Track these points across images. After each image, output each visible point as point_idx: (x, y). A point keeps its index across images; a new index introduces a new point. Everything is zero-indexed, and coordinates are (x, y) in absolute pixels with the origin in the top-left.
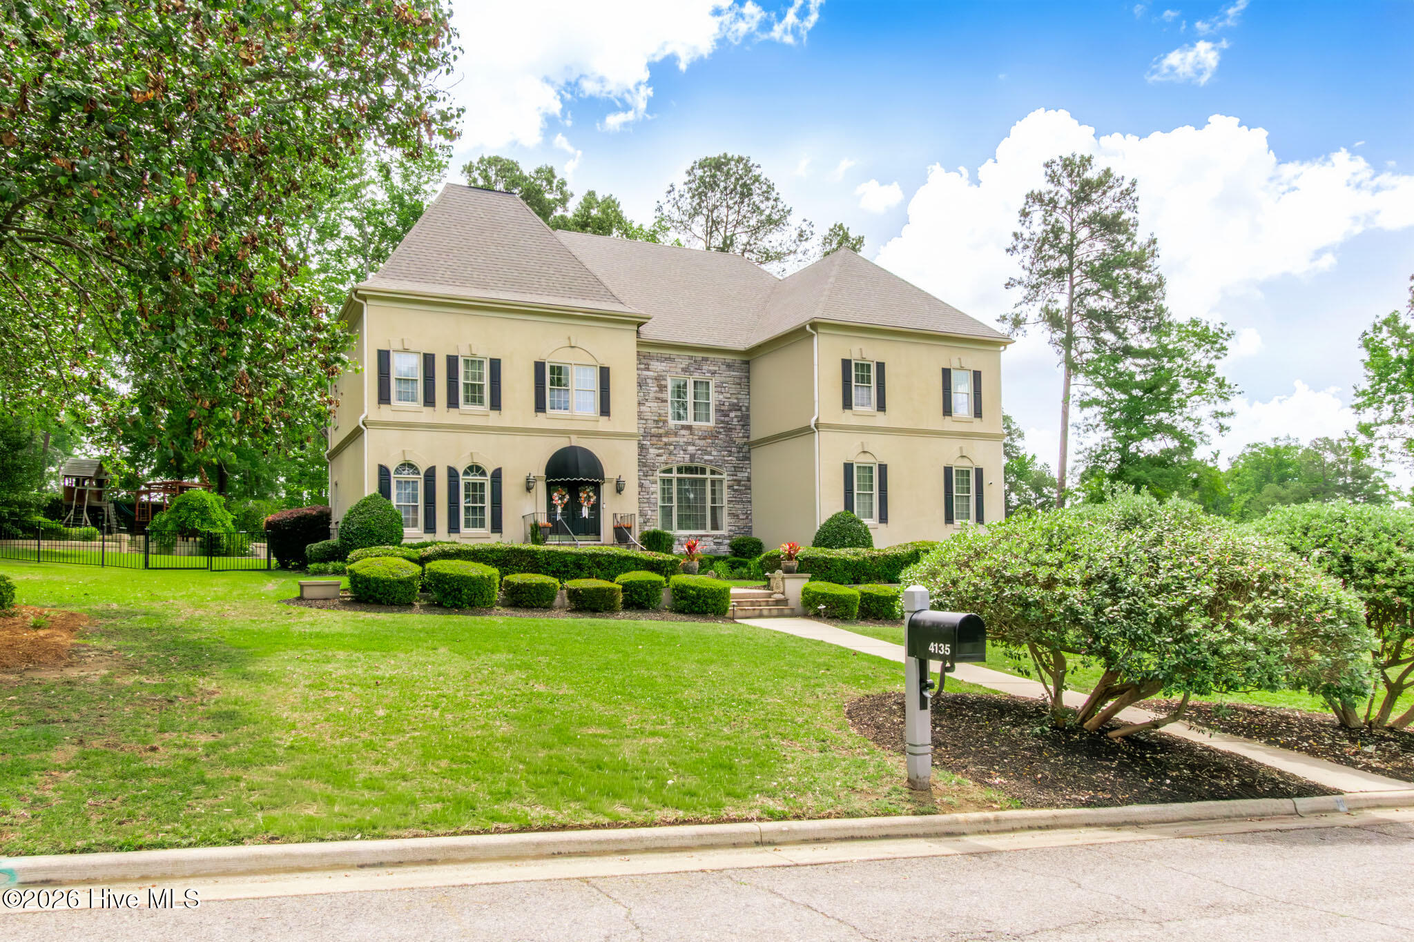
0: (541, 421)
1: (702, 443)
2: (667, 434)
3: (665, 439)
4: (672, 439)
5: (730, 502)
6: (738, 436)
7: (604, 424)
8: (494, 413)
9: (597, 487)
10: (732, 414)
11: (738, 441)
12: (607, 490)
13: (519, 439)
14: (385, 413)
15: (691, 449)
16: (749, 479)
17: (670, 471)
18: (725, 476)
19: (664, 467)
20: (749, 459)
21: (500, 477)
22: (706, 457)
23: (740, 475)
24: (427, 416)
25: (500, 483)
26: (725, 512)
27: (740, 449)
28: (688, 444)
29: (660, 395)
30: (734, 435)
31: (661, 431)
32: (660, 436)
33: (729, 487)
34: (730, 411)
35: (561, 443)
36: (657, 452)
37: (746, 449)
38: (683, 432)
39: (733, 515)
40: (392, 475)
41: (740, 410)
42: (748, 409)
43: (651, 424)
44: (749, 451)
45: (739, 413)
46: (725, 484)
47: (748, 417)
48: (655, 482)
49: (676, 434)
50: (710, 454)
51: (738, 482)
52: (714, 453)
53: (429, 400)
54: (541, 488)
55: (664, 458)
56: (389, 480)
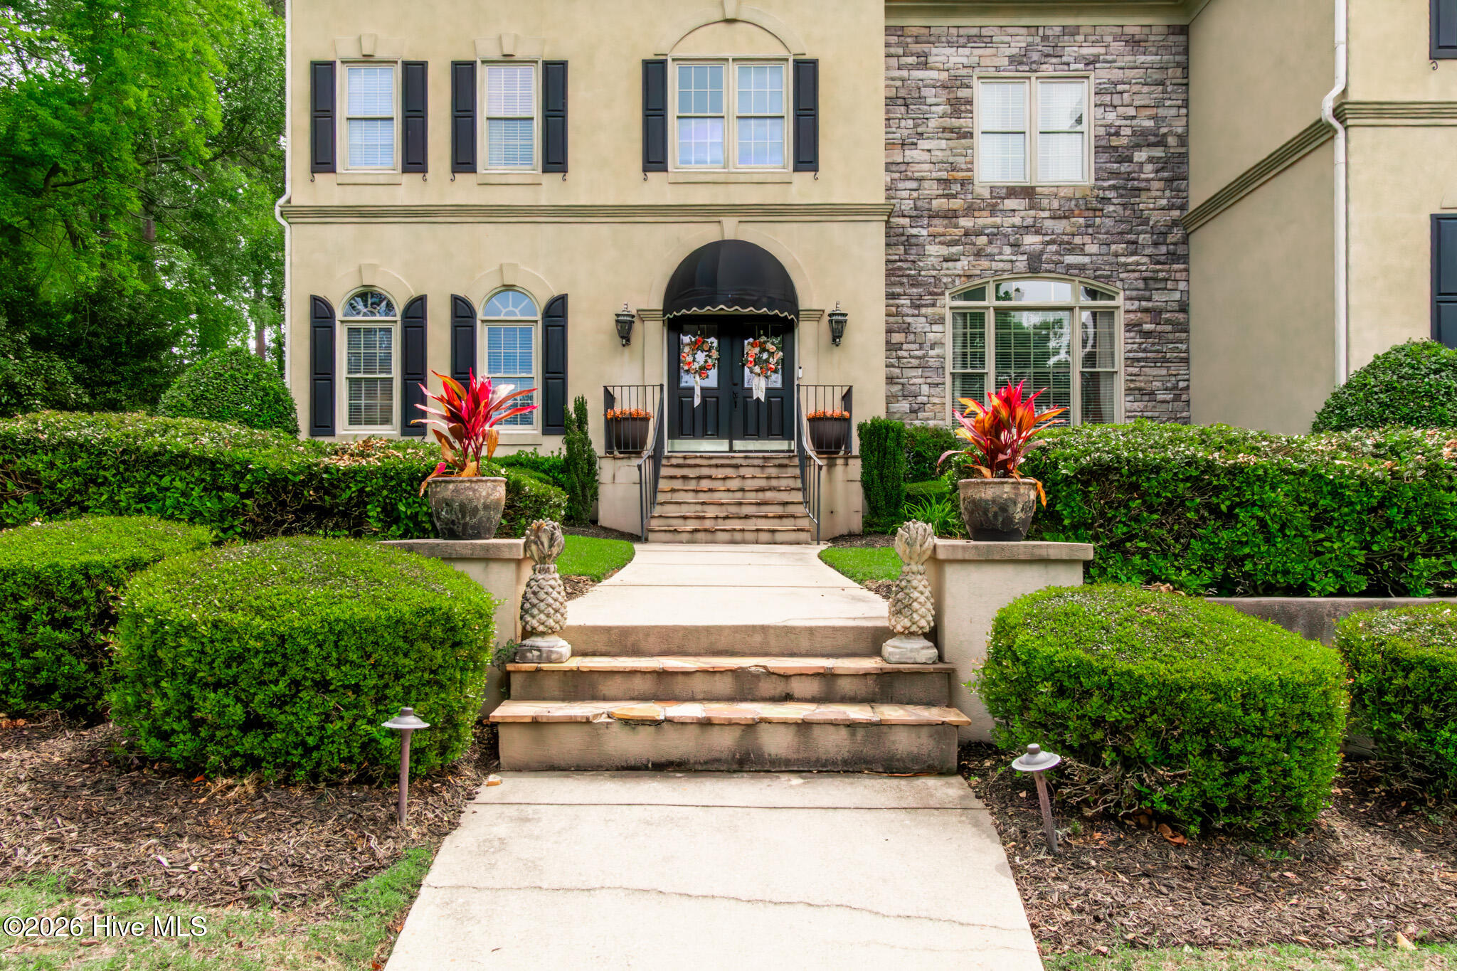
0: (657, 190)
1: (1060, 226)
2: (970, 210)
3: (966, 222)
4: (985, 220)
5: (1131, 361)
6: (1155, 204)
7: (803, 189)
8: (554, 178)
9: (784, 329)
10: (1141, 156)
11: (1155, 217)
12: (808, 336)
13: (603, 231)
14: (327, 191)
15: (1032, 241)
16: (1184, 308)
17: (978, 293)
18: (1120, 301)
19: (960, 284)
20: (1185, 259)
21: (563, 314)
22: (1070, 259)
23: (1159, 298)
24: (409, 191)
25: (564, 328)
26: (1120, 384)
27: (1160, 237)
28: (1026, 229)
29: (955, 122)
30: (1145, 203)
31: (956, 204)
32: (951, 215)
33: (1129, 327)
34: (1138, 146)
35: (700, 235)
36: (945, 251)
37: (1177, 234)
38: (1010, 204)
39: (1138, 392)
40: (339, 315)
41: (1162, 143)
42: (1183, 140)
43: (931, 189)
44: (1185, 241)
45: (1158, 152)
46: (1120, 319)
47: (1183, 158)
48: (941, 321)
49: (993, 210)
50: (1080, 250)
51: (1155, 314)
52: (1092, 248)
53: (414, 160)
54: (653, 336)
55: (963, 264)
56: (332, 328)
